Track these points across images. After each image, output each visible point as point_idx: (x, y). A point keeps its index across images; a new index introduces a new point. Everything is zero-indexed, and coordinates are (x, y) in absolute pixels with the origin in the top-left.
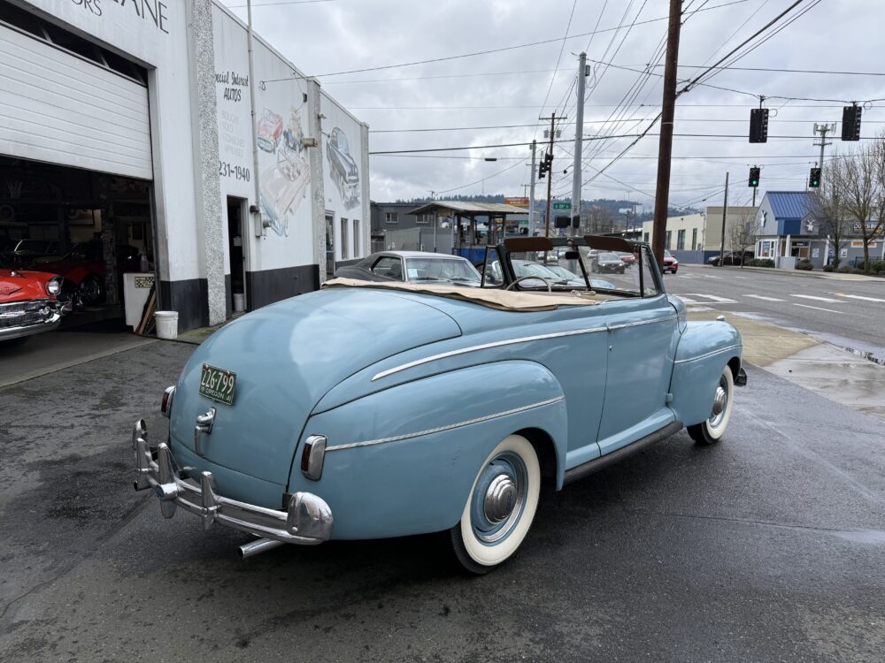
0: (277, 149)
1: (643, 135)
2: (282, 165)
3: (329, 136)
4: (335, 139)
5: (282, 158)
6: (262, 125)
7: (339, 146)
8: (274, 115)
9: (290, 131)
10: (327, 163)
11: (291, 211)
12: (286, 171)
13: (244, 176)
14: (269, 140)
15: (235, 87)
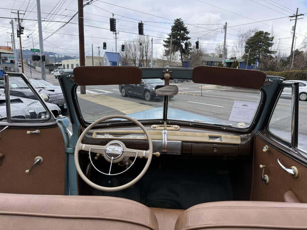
1: (68, 22)
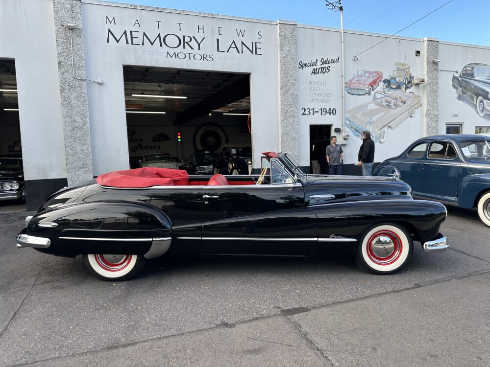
0: (373, 93)
2: (379, 101)
3: (457, 72)
4: (468, 72)
5: (379, 96)
6: (353, 81)
7: (475, 76)
8: (372, 73)
9: (394, 78)
10: (455, 90)
11: (390, 127)
12: (385, 104)
13: (330, 113)
14: (364, 88)
15: (323, 66)
